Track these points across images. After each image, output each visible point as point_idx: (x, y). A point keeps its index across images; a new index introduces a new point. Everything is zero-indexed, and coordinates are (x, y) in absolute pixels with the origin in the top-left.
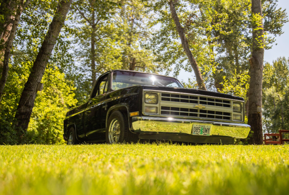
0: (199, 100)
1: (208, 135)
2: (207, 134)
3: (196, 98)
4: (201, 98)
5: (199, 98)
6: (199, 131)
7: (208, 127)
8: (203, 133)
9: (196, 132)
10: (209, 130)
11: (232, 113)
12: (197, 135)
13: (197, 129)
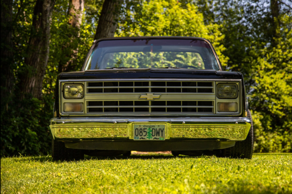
0: (150, 87)
1: (162, 139)
2: (160, 138)
5: (150, 84)
6: (144, 134)
7: (160, 128)
8: (153, 137)
9: (139, 136)
10: (162, 131)
11: (214, 101)
12: (142, 140)
13: (141, 132)
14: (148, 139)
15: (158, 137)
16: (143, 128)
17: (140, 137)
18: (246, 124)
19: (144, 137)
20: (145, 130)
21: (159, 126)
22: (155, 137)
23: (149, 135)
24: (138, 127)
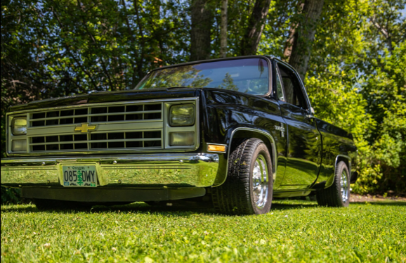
0: (89, 115)
1: (93, 185)
2: (91, 184)
3: (84, 111)
4: (94, 110)
5: (89, 111)
6: (74, 178)
7: (90, 169)
8: (84, 183)
9: (69, 181)
10: (93, 175)
11: (162, 130)
12: (72, 186)
13: (71, 176)
14: (78, 186)
15: (89, 183)
16: (72, 170)
17: (70, 183)
18: (198, 162)
19: (74, 183)
20: (75, 173)
21: (88, 167)
22: (86, 182)
23: (80, 180)
24: (67, 170)
